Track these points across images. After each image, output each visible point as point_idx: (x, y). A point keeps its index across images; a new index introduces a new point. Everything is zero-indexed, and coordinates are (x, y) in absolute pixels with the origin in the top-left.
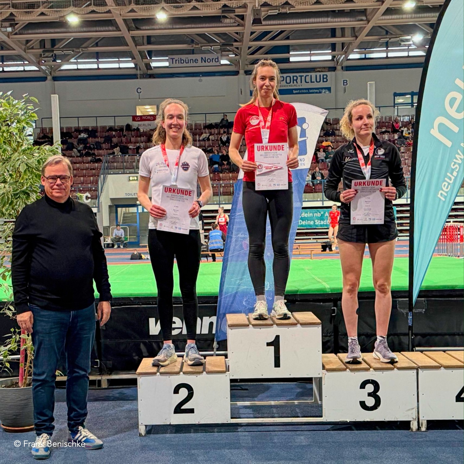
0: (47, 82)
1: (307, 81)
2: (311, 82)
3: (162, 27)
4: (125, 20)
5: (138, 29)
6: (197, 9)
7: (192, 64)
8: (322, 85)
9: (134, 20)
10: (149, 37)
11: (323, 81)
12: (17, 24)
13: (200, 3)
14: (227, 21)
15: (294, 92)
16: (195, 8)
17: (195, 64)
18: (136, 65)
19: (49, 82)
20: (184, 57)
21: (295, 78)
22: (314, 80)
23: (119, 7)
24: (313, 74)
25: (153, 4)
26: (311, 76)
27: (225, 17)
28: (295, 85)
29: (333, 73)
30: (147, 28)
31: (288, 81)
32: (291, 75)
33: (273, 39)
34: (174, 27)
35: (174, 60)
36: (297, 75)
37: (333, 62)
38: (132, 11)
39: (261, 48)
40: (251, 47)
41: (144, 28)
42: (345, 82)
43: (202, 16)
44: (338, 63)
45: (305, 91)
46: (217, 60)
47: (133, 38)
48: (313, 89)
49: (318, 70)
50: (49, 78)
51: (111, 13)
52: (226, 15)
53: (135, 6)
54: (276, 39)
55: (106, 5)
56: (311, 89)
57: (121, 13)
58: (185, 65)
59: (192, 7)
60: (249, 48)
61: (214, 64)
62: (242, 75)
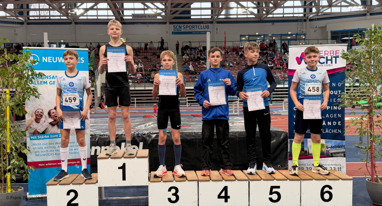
1: (199, 28)
2: (201, 28)
7: (143, 18)
11: (207, 28)
15: (193, 33)
17: (145, 18)
19: (73, 25)
20: (139, 14)
21: (193, 26)
24: (202, 25)
28: (193, 30)
29: (212, 24)
31: (190, 28)
33: (183, 7)
35: (135, 16)
36: (195, 25)
37: (212, 19)
39: (177, 11)
40: (172, 11)
42: (217, 29)
44: (214, 20)
45: (198, 33)
46: (155, 16)
47: (114, 4)
49: (205, 23)
50: (73, 23)
54: (185, 7)
56: (201, 32)
58: (140, 18)
60: (171, 11)
61: (154, 18)
62: (168, 24)
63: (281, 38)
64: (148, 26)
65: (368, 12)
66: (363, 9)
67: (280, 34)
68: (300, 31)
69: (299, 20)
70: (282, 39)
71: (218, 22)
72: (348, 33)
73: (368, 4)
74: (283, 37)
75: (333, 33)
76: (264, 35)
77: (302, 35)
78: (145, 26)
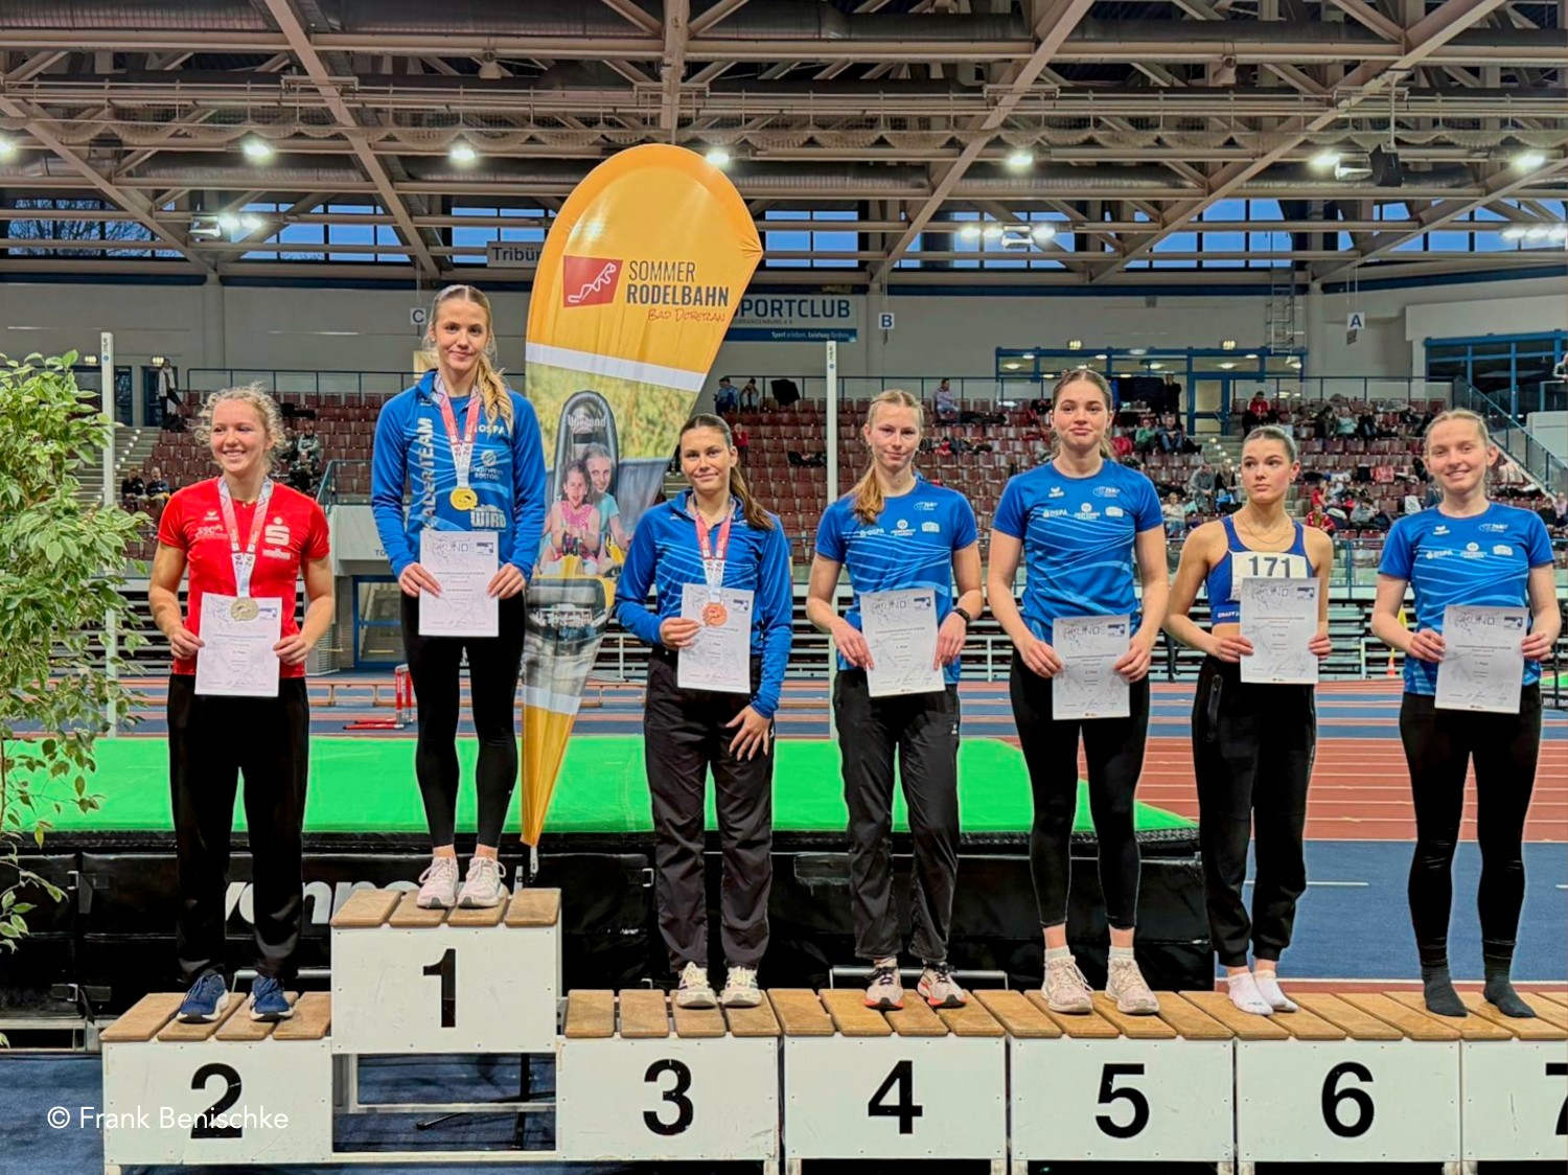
1: (803, 312)
2: (813, 315)
3: (471, 178)
4: (381, 160)
5: (412, 178)
6: (541, 143)
8: (837, 323)
9: (402, 159)
10: (445, 199)
11: (840, 315)
13: (547, 130)
15: (775, 335)
16: (532, 140)
18: (410, 257)
19: (211, 288)
20: (522, 246)
21: (777, 305)
22: (818, 310)
23: (365, 129)
24: (818, 299)
25: (438, 125)
26: (812, 302)
28: (776, 321)
29: (861, 298)
30: (435, 177)
31: (761, 311)
32: (768, 298)
34: (499, 179)
35: (501, 252)
36: (782, 297)
37: (860, 274)
38: (390, 138)
41: (429, 177)
42: (886, 320)
44: (872, 276)
45: (797, 335)
47: (404, 199)
48: (817, 331)
49: (828, 289)
50: (212, 277)
51: (346, 139)
53: (398, 129)
55: (334, 121)
56: (813, 331)
57: (370, 141)
58: (524, 263)
59: (527, 137)
63: (1190, 366)
67: (1185, 347)
68: (1277, 335)
69: (1276, 286)
70: (1194, 370)
71: (889, 286)
74: (1199, 365)
76: (1109, 352)
77: (1288, 355)
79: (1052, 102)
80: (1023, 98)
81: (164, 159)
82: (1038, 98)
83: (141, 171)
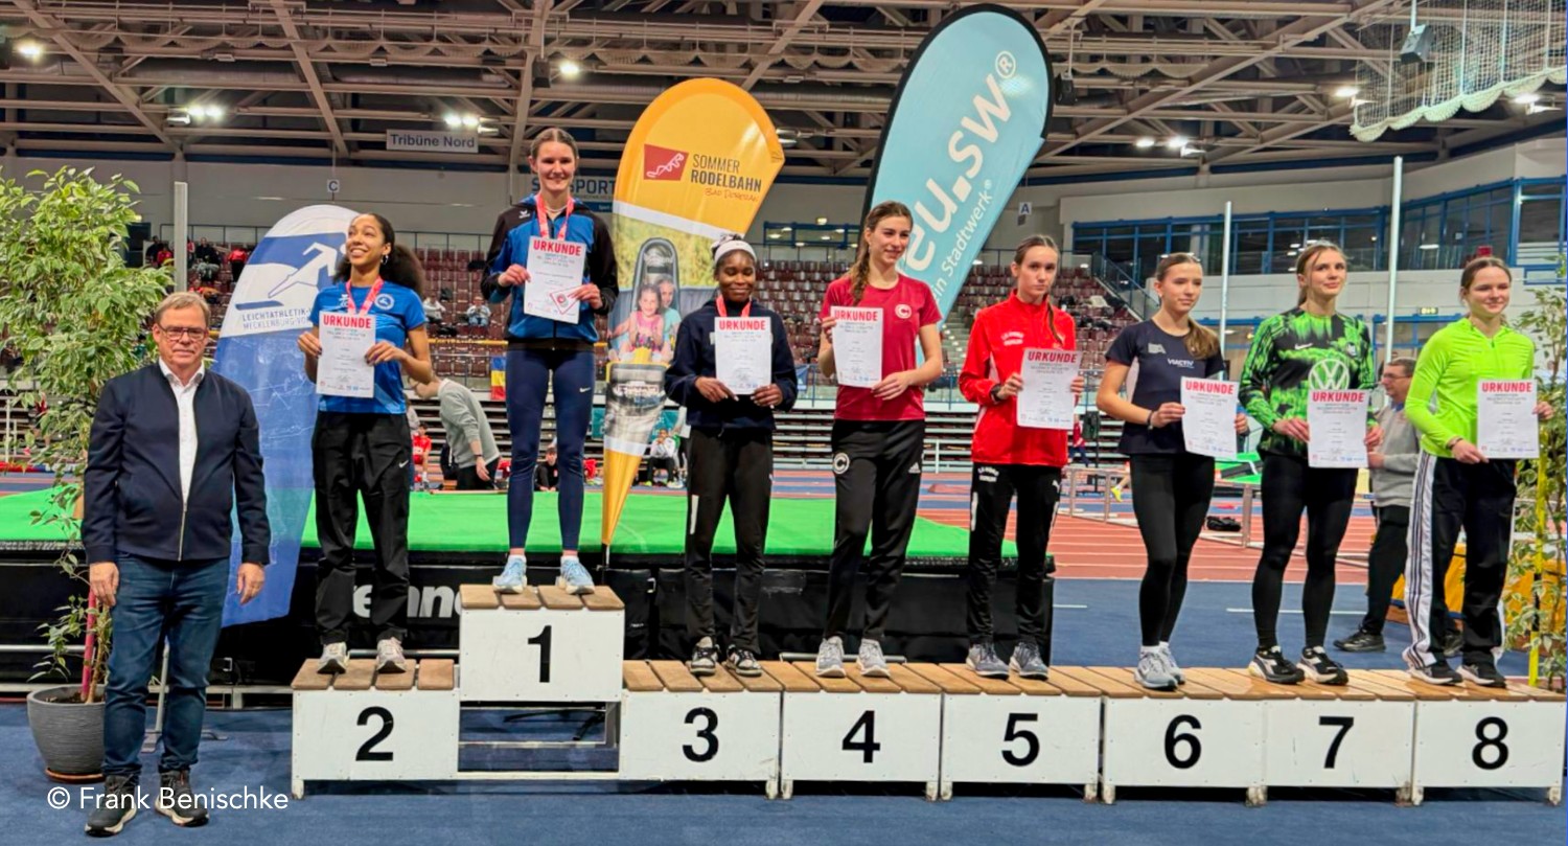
0: (173, 162)
4: (315, 65)
5: (336, 80)
6: (441, 54)
7: (426, 147)
9: (331, 65)
10: (355, 97)
12: (127, 57)
13: (446, 44)
14: (493, 78)
15: (601, 208)
16: (436, 52)
17: (431, 147)
19: (178, 163)
20: (413, 133)
21: (603, 185)
23: (306, 42)
27: (488, 72)
28: (602, 197)
30: (352, 79)
31: (591, 189)
32: (597, 179)
33: (568, 115)
35: (396, 138)
38: (328, 49)
41: (347, 79)
43: (448, 65)
46: (470, 142)
47: (328, 95)
50: (179, 154)
51: (292, 49)
52: (489, 67)
55: (284, 36)
57: (310, 52)
58: (415, 147)
60: (527, 127)
61: (465, 149)
62: (512, 174)
64: (441, 176)
65: (1204, 162)
66: (1185, 152)
72: (1133, 232)
73: (1207, 134)
75: (1078, 228)
76: (846, 227)
78: (432, 174)
79: (821, 35)
80: (801, 31)
81: (151, 63)
82: (812, 32)
83: (131, 73)
